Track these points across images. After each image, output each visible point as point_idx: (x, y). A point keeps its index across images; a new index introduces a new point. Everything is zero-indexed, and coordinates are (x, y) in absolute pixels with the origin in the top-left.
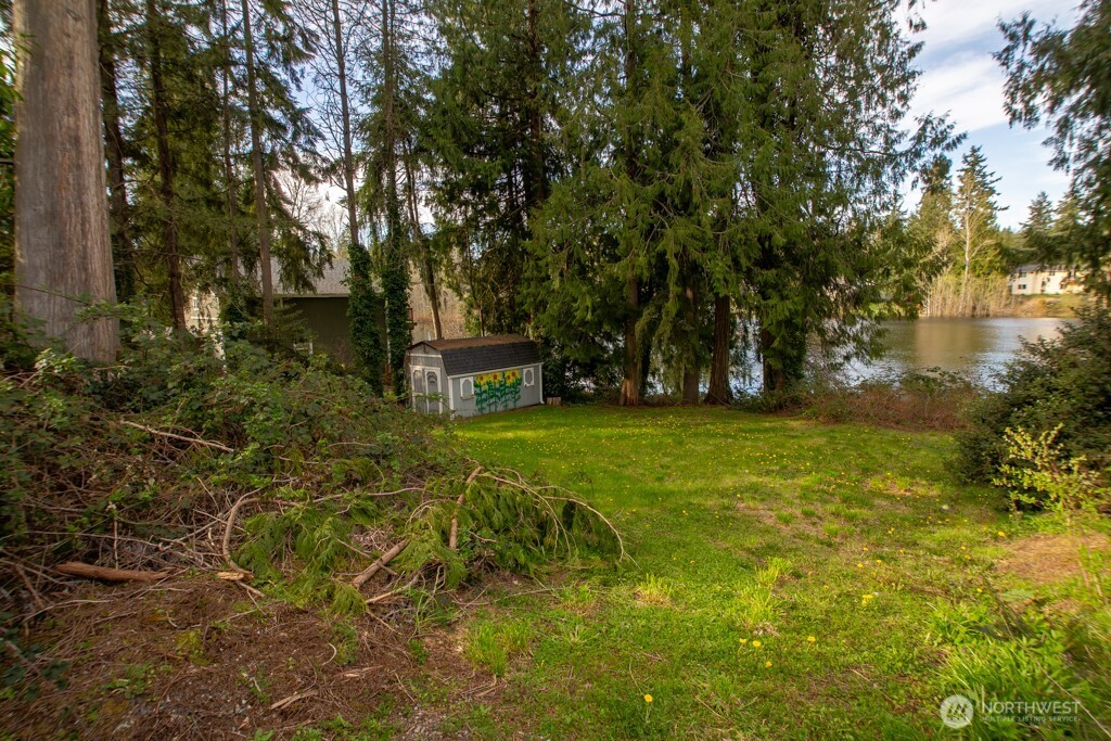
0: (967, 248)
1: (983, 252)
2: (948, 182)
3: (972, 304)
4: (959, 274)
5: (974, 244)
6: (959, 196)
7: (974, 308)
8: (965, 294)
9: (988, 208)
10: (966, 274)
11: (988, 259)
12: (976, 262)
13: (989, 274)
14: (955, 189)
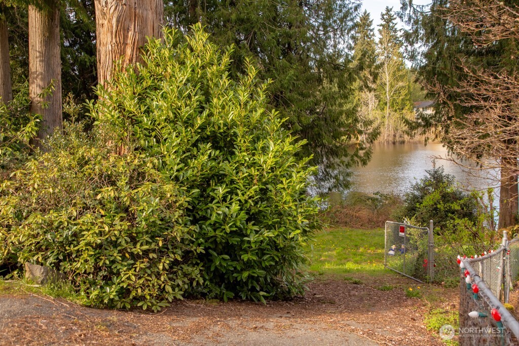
0: (387, 89)
1: (398, 92)
2: (372, 33)
3: (393, 133)
4: (383, 109)
5: (392, 86)
6: (380, 45)
7: (395, 136)
8: (388, 125)
9: (399, 57)
10: (387, 111)
11: (401, 97)
12: (394, 100)
13: (402, 109)
14: (377, 40)
